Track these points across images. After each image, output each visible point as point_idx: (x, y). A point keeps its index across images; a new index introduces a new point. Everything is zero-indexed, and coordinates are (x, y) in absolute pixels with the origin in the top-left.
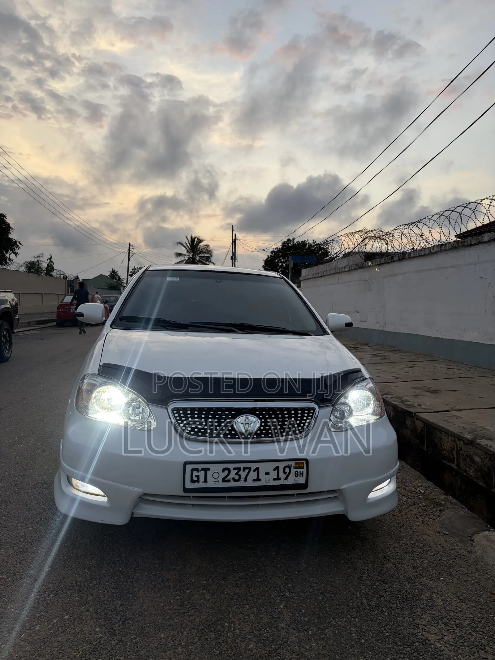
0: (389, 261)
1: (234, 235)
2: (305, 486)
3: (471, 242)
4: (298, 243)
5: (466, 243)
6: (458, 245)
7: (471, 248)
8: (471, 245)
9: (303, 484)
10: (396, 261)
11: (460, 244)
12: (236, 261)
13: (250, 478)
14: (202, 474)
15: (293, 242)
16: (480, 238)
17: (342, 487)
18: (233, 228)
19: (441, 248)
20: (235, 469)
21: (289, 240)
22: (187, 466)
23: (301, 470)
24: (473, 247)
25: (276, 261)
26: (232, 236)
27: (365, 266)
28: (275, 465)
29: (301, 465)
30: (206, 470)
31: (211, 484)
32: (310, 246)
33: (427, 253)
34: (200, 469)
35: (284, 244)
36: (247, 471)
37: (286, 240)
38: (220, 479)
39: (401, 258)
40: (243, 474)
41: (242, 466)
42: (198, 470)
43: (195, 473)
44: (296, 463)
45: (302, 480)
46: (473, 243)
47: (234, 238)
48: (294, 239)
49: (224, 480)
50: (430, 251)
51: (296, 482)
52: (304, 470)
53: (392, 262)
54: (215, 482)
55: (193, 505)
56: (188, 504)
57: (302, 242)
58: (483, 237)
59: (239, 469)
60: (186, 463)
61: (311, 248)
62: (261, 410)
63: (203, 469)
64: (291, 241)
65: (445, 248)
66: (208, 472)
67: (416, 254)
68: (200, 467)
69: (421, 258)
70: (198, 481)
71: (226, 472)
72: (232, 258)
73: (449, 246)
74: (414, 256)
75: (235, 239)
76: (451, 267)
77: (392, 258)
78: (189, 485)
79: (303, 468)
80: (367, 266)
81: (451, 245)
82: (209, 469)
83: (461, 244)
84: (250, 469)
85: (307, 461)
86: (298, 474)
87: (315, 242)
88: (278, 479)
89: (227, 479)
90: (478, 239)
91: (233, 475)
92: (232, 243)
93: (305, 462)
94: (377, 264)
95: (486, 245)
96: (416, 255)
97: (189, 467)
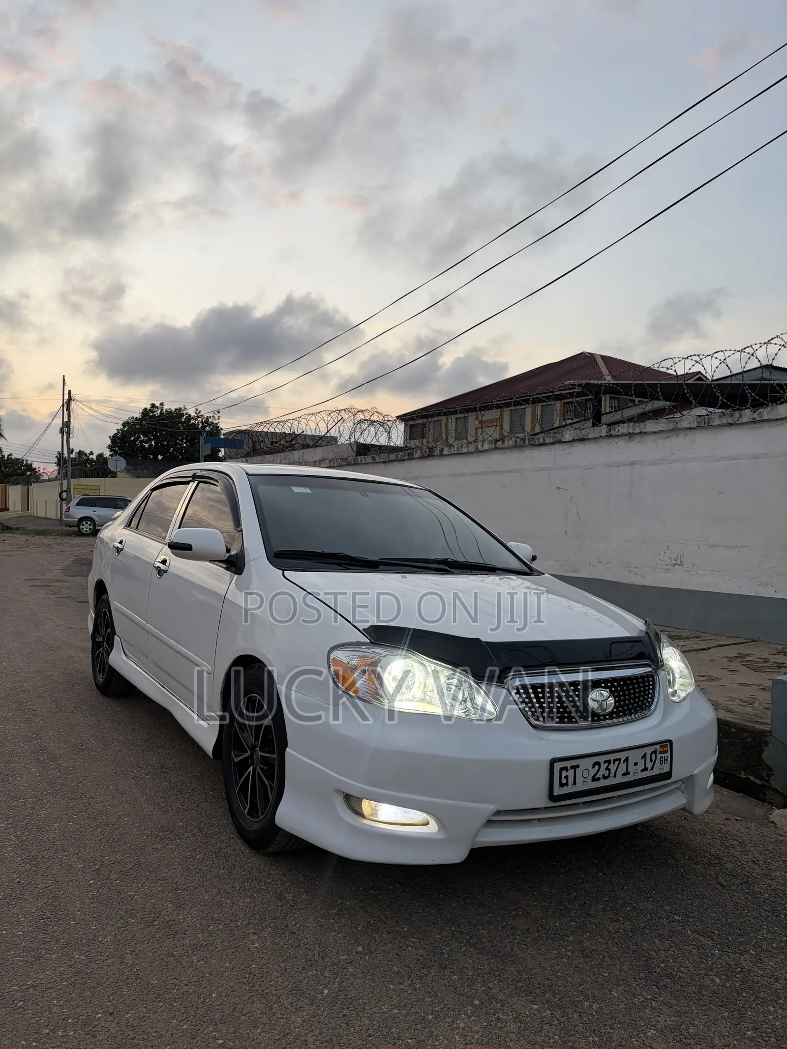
0: (405, 458)
1: (66, 392)
2: (668, 775)
3: (544, 440)
4: (169, 412)
5: (537, 442)
6: (524, 442)
7: (543, 448)
8: (544, 444)
9: (667, 773)
10: (417, 458)
11: (527, 442)
12: (71, 436)
13: (619, 774)
14: (571, 773)
15: (162, 410)
16: (558, 436)
17: (696, 772)
18: (64, 380)
19: (495, 445)
20: (605, 762)
21: (153, 406)
22: (556, 764)
23: (666, 755)
24: (546, 447)
25: (132, 438)
26: (63, 394)
27: (359, 462)
28: (641, 752)
29: (665, 749)
30: (575, 767)
31: (580, 787)
32: (189, 418)
33: (473, 450)
34: (569, 768)
35: (145, 412)
36: (617, 763)
37: (149, 407)
38: (590, 778)
39: (426, 455)
40: (613, 767)
41: (612, 757)
42: (566, 769)
43: (564, 773)
44: (661, 747)
45: (666, 769)
46: (547, 442)
47: (66, 397)
48: (162, 404)
49: (594, 779)
50: (477, 448)
51: (661, 771)
52: (669, 754)
53: (409, 459)
54: (585, 783)
55: (539, 820)
56: (532, 820)
57: (176, 410)
58: (563, 435)
59: (609, 762)
60: (553, 761)
61: (190, 420)
62: (606, 681)
63: (572, 767)
64: (157, 407)
65: (503, 446)
66: (577, 769)
67: (452, 450)
68: (569, 764)
69: (461, 456)
70: (567, 784)
71: (597, 767)
72: (62, 431)
73: (508, 444)
74: (448, 453)
75: (70, 399)
76: (510, 471)
77: (411, 454)
78: (557, 791)
79: (666, 752)
80: (363, 462)
81: (512, 442)
82: (578, 766)
83: (529, 442)
84: (619, 760)
85: (670, 742)
86: (662, 761)
87: (199, 413)
88: (645, 769)
89: (596, 777)
90: (556, 437)
91: (603, 771)
92: (63, 405)
93: (669, 744)
94: (382, 460)
95: (566, 446)
96: (452, 452)
97: (557, 766)
